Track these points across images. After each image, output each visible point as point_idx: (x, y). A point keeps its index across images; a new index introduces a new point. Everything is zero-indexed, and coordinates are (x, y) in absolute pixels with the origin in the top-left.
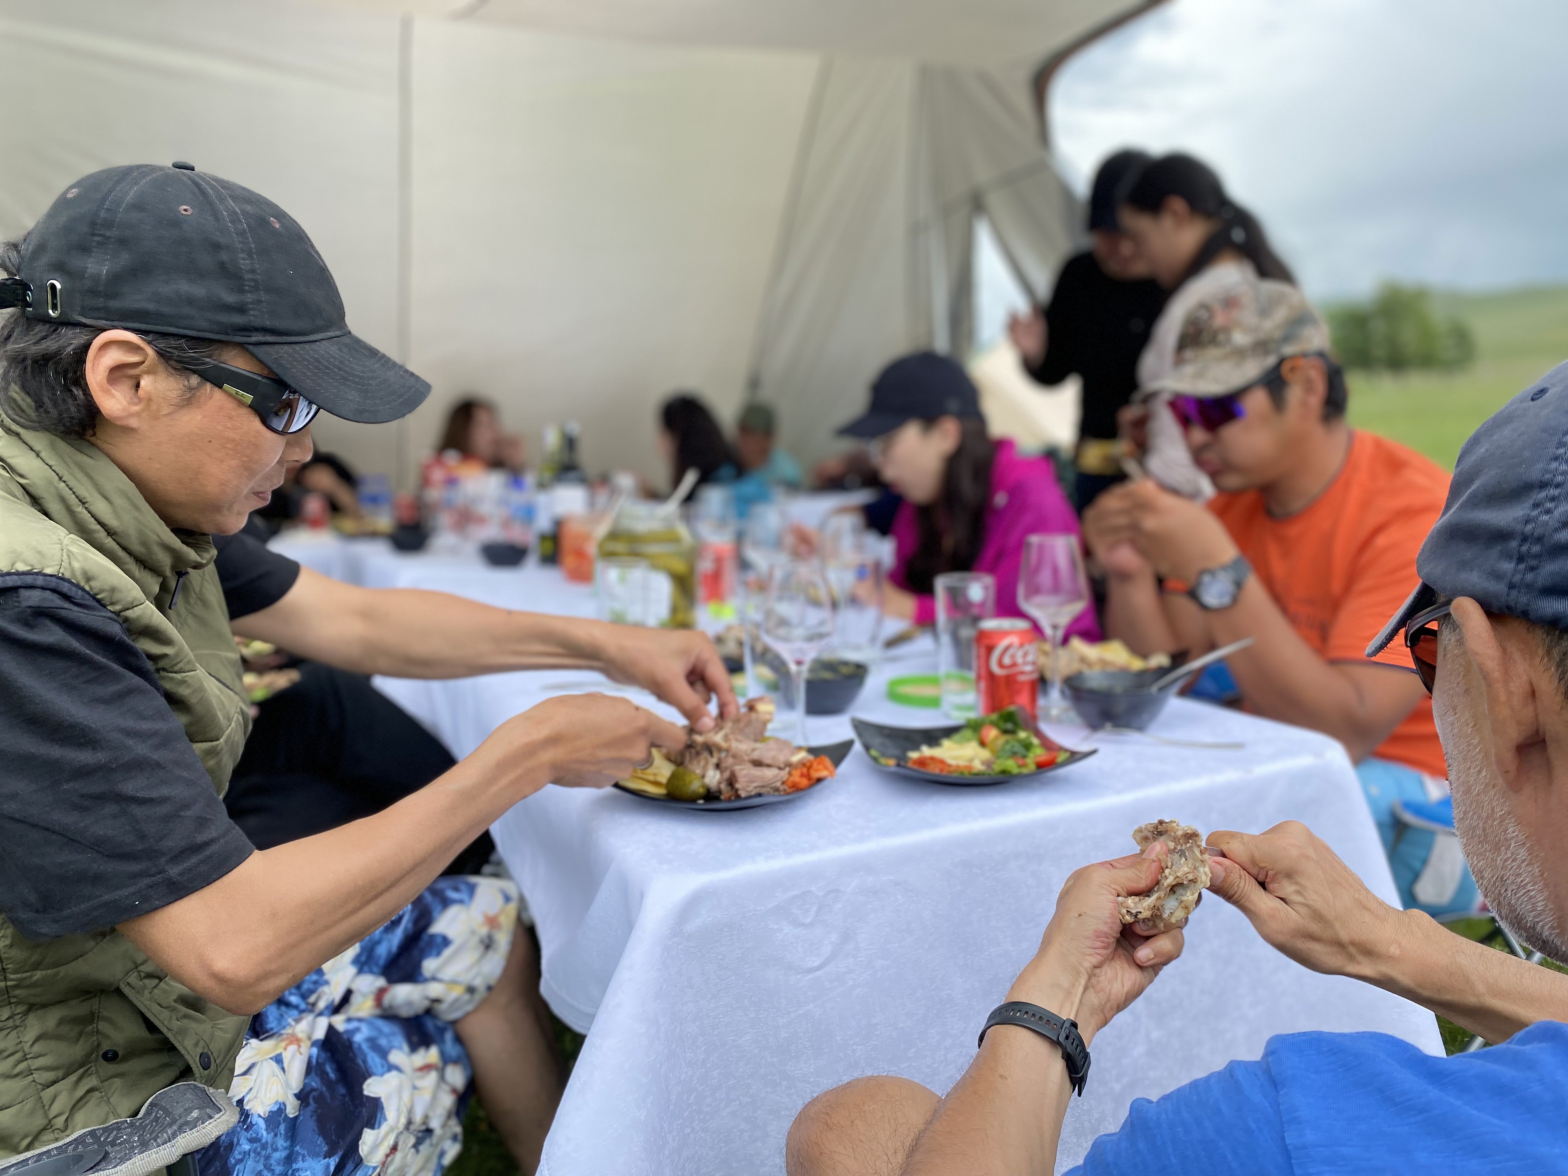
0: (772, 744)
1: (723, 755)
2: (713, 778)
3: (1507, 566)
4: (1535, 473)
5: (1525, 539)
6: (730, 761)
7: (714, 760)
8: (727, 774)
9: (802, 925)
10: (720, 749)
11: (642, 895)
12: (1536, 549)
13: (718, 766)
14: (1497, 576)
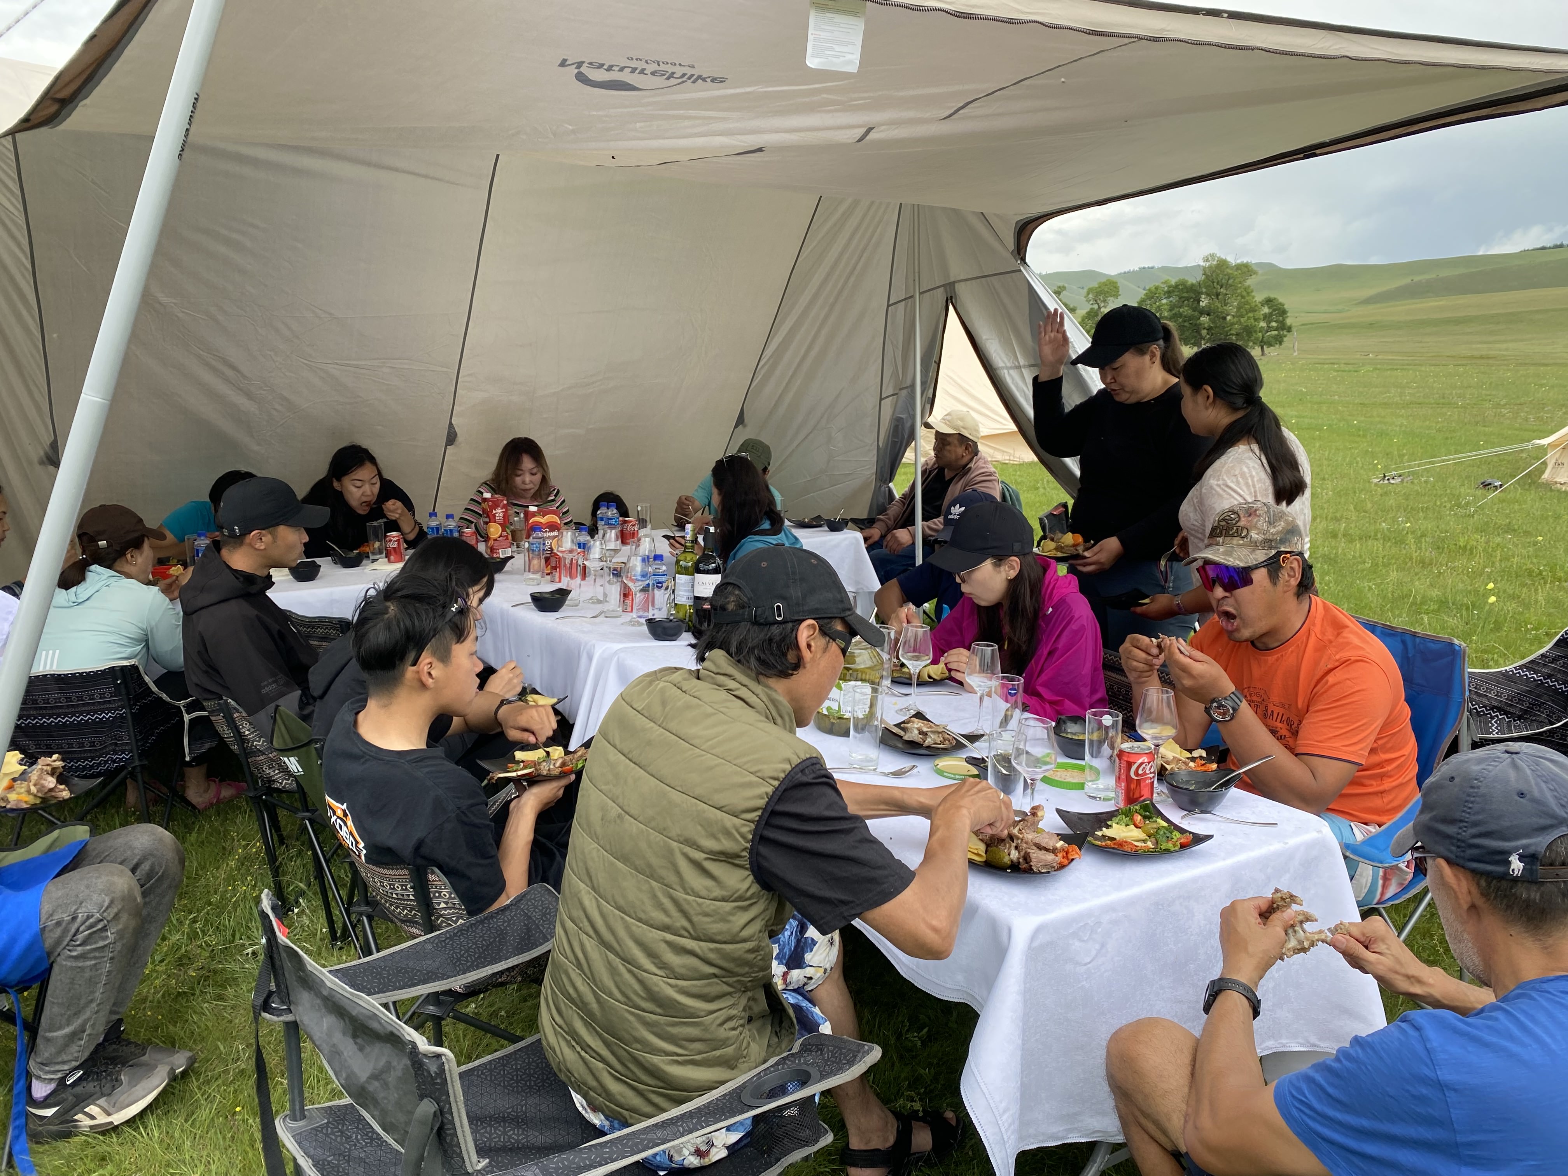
0: (1045, 835)
1: (1019, 841)
2: (1014, 855)
3: (1454, 848)
4: (1458, 815)
5: (1459, 840)
6: (1025, 845)
7: (1014, 844)
8: (1022, 853)
9: (1083, 941)
10: (1018, 838)
11: (1010, 931)
12: (1463, 845)
13: (1016, 848)
14: (1451, 852)
